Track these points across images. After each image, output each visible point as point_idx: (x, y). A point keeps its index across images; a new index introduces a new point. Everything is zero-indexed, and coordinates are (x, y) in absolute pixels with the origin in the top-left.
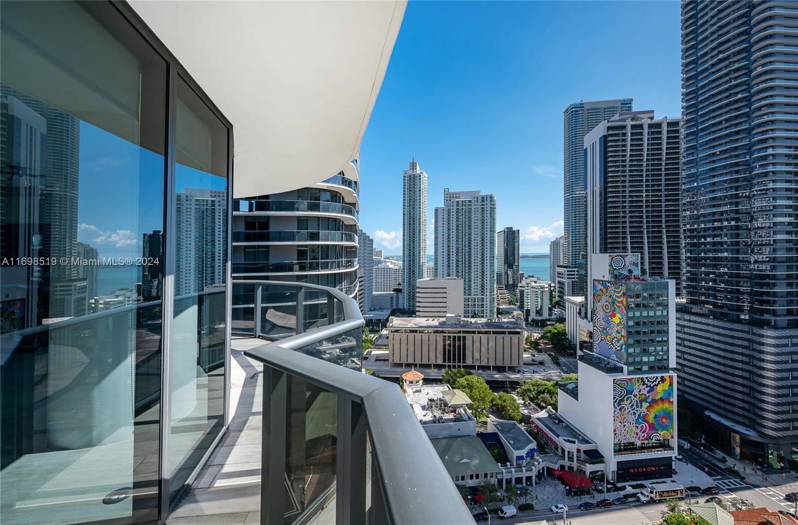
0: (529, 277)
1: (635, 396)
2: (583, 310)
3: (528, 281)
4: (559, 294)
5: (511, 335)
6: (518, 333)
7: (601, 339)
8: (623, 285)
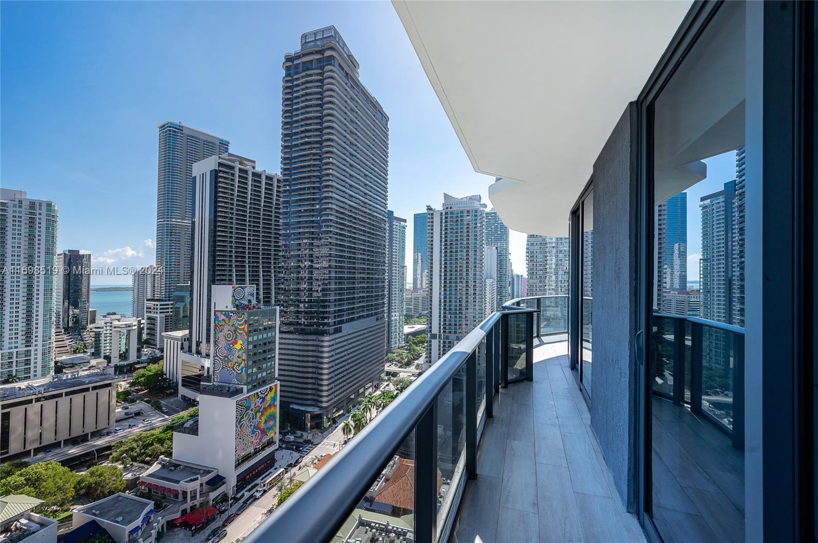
0: (109, 314)
1: (252, 410)
2: (186, 344)
3: (108, 319)
4: (149, 331)
5: (97, 391)
6: (109, 385)
7: (223, 368)
8: (245, 313)
